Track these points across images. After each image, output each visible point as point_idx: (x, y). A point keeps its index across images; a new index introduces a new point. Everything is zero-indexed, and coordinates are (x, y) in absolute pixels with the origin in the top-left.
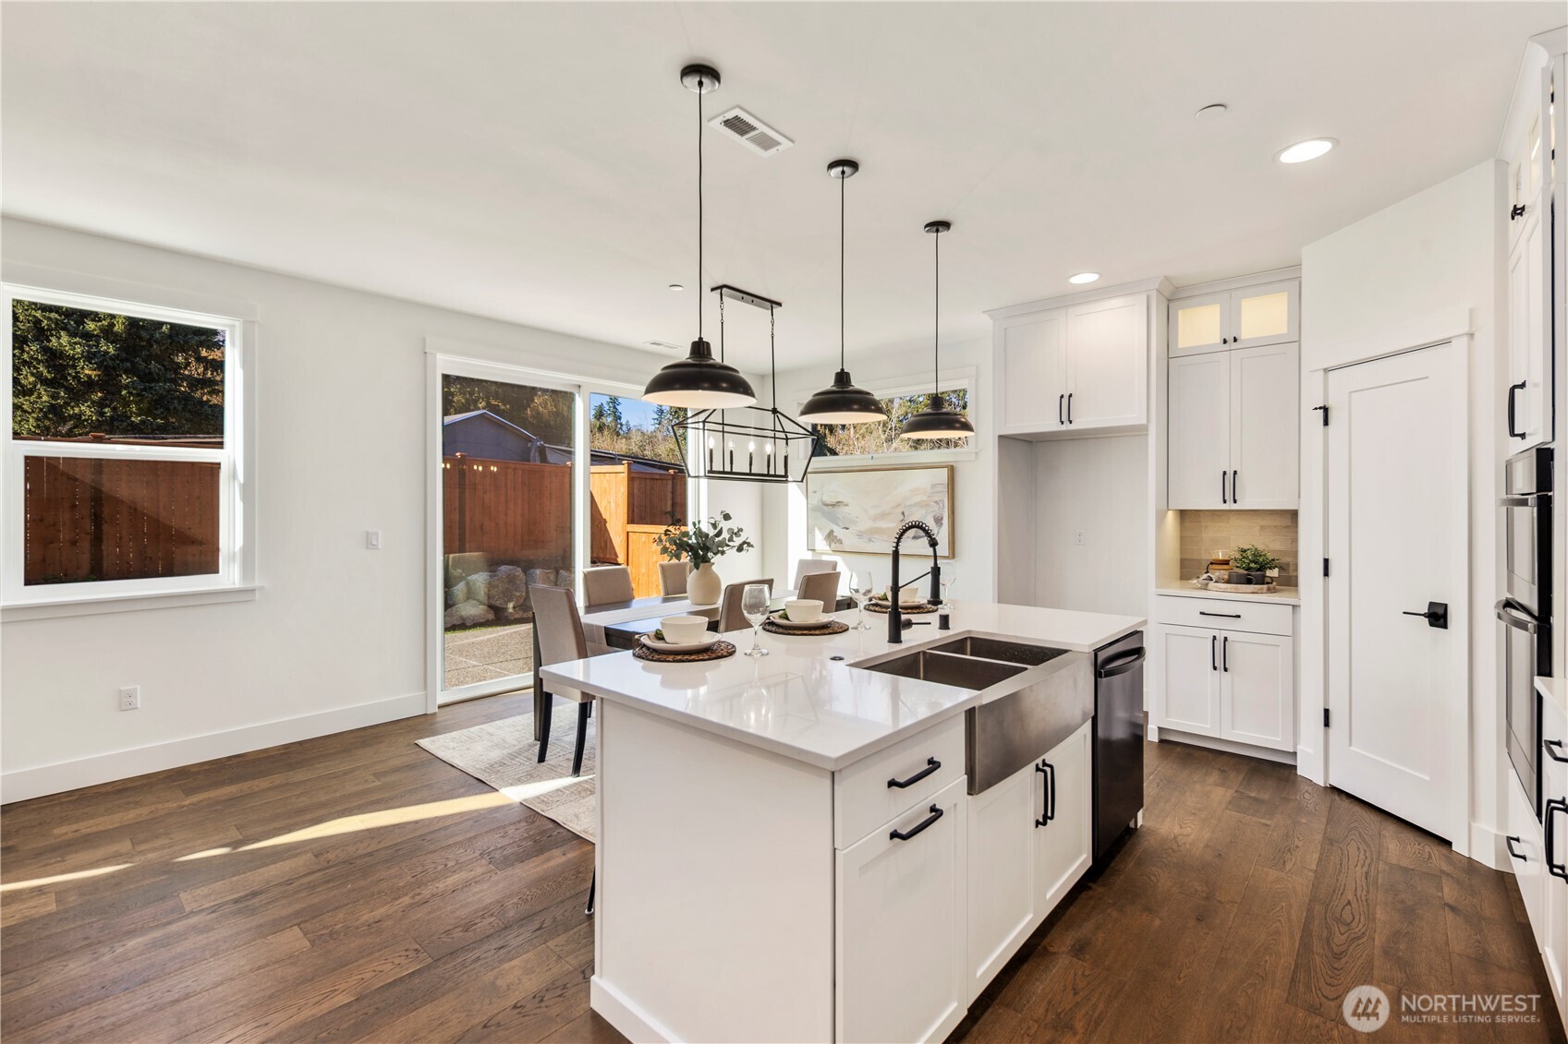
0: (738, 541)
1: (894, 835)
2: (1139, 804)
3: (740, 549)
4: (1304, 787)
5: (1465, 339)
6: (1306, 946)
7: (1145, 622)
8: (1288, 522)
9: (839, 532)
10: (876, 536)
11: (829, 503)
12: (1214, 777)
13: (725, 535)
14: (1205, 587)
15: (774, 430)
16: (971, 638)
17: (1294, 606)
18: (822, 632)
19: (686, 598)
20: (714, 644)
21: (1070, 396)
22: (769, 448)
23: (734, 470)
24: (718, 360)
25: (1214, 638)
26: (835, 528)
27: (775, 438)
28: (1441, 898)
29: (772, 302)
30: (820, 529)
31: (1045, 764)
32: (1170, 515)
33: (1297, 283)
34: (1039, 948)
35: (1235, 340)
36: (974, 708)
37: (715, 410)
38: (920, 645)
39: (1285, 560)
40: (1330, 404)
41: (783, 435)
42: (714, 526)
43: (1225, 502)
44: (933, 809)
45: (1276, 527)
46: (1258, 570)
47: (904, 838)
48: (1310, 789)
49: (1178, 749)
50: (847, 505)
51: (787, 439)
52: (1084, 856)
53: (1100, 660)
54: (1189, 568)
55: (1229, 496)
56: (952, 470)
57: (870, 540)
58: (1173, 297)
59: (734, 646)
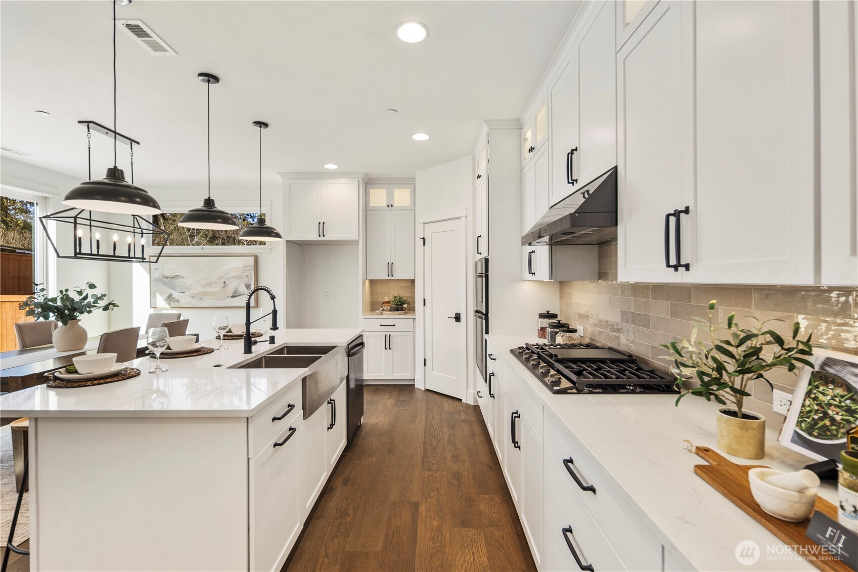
0: (102, 303)
1: (276, 445)
2: (362, 414)
3: (106, 308)
4: (417, 392)
5: (465, 218)
6: (425, 449)
7: (363, 331)
8: (410, 284)
9: (176, 295)
10: (205, 297)
11: (169, 276)
12: (387, 395)
13: (90, 299)
14: (382, 314)
15: (134, 227)
16: (286, 346)
17: (414, 319)
18: (198, 354)
19: (53, 347)
20: (123, 370)
21: (324, 223)
22: (129, 239)
23: (100, 253)
24: (130, 183)
25: (386, 335)
26: (173, 292)
27: (134, 232)
28: (461, 419)
29: (132, 140)
30: (161, 294)
31: (331, 400)
32: (367, 281)
33: (413, 186)
34: (328, 488)
35: (392, 206)
36: (306, 377)
37: (83, 210)
38: (263, 353)
39: (410, 300)
40: (426, 237)
41: (139, 231)
42: (80, 293)
43: (388, 276)
44: (291, 429)
45: (406, 286)
46: (400, 305)
47: (281, 445)
48: (420, 392)
49: (372, 387)
50: (183, 278)
51: (142, 233)
52: (344, 441)
53: (349, 348)
54: (374, 306)
55: (390, 274)
56: (256, 258)
57: (201, 299)
58: (368, 183)
59: (138, 370)
